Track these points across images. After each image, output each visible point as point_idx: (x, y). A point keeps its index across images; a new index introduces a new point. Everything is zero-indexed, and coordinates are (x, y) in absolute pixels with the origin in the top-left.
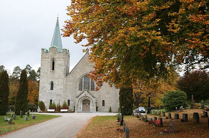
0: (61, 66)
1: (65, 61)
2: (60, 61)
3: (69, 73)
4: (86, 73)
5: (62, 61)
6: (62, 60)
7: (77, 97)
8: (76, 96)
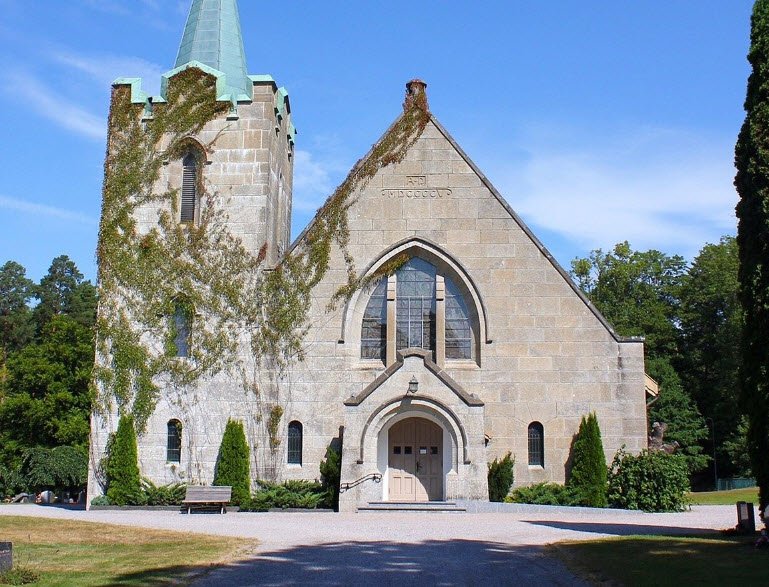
0: (243, 191)
1: (268, 159)
2: (235, 158)
3: (292, 242)
4: (412, 235)
5: (250, 158)
6: (245, 152)
7: (354, 403)
8: (342, 392)
